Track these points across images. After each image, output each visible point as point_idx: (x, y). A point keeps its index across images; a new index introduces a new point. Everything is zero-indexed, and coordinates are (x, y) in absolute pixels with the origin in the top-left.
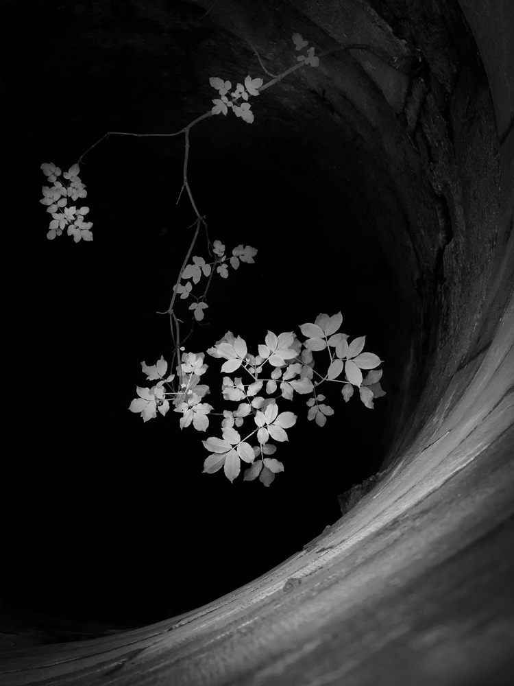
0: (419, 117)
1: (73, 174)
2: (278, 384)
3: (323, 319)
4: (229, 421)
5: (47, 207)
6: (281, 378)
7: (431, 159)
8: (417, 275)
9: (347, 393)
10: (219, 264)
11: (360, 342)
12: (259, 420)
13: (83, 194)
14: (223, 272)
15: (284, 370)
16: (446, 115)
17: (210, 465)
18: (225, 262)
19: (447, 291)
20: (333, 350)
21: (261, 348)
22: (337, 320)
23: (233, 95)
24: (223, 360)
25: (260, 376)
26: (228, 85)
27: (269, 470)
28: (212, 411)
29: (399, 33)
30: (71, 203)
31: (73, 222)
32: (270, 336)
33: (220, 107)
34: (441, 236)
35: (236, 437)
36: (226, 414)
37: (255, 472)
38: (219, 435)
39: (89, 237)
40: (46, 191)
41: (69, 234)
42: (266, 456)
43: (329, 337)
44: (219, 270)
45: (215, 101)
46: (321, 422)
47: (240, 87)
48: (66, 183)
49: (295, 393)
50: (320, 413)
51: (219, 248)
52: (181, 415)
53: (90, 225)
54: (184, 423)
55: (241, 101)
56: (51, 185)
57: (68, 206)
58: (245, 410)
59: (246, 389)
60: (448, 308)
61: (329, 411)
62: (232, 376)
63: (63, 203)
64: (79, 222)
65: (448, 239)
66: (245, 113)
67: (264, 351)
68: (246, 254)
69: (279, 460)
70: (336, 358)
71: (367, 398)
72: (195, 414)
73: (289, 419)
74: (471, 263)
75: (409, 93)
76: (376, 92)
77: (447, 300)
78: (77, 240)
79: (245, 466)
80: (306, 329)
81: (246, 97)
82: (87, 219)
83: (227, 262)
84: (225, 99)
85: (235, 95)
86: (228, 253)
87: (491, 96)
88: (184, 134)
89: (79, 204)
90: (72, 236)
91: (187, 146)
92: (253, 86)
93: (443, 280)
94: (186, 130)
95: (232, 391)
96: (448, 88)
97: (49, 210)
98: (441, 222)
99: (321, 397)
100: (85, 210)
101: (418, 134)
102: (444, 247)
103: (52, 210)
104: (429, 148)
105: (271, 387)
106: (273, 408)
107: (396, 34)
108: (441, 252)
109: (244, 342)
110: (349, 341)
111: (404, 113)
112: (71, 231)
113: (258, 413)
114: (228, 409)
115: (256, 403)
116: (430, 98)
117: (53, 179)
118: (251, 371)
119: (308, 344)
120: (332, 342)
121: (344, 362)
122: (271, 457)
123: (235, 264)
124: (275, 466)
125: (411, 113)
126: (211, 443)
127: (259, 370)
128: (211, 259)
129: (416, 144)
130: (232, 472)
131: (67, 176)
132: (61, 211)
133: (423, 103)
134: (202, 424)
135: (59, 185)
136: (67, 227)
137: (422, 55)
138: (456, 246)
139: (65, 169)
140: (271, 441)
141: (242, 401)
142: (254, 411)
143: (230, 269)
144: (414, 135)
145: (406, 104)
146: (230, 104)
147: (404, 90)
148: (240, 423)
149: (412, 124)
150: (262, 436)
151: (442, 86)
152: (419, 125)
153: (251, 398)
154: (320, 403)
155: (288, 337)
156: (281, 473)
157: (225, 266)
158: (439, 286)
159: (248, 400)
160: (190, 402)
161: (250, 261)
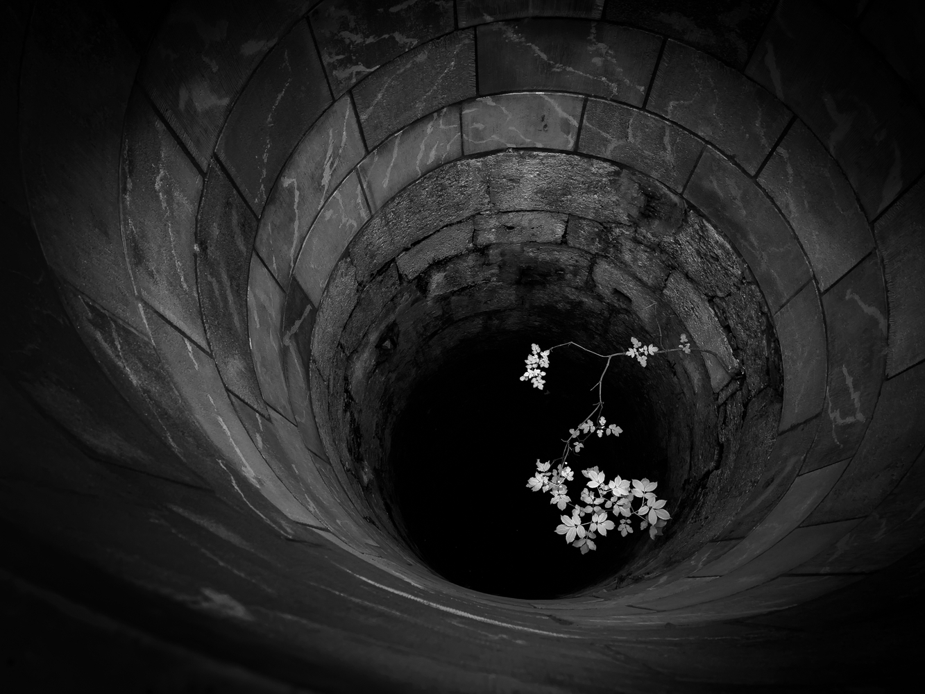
0: (727, 399)
1: (546, 354)
2: (613, 505)
3: (646, 481)
4: (577, 510)
5: (527, 364)
6: (615, 503)
7: (724, 423)
8: (686, 477)
9: (643, 525)
10: (600, 429)
11: (662, 503)
12: (594, 518)
13: (547, 366)
14: (600, 433)
15: (619, 498)
16: (745, 405)
17: (560, 530)
18: (603, 429)
19: (706, 495)
20: (646, 500)
21: (611, 482)
22: (654, 486)
23: (640, 350)
24: (590, 480)
25: (604, 496)
26: (640, 344)
27: (588, 546)
28: (570, 502)
29: (736, 355)
30: (539, 367)
31: (536, 377)
32: (618, 479)
33: (631, 353)
34: (713, 464)
35: (578, 521)
36: (577, 506)
37: (579, 544)
38: (571, 516)
39: (541, 387)
40: (530, 357)
41: (532, 382)
42: (589, 538)
43: (646, 492)
44: (598, 432)
45: (630, 349)
46: (624, 534)
47: (645, 347)
48: (540, 357)
49: (620, 513)
50: (625, 529)
51: (603, 421)
52: (553, 496)
53: (544, 382)
54: (553, 501)
55: (642, 354)
56: (533, 355)
57: (537, 368)
58: (589, 510)
59: (595, 499)
60: (703, 503)
61: (631, 531)
62: (590, 489)
63: (535, 366)
64: (539, 378)
65: (717, 468)
66: (643, 361)
67: (612, 485)
68: (616, 430)
69: (595, 544)
70: (646, 505)
71: (653, 533)
72: (561, 499)
73: (610, 525)
74: (731, 488)
75: (727, 386)
76: (706, 376)
77: (704, 500)
78: (534, 386)
79: (577, 538)
80: (636, 482)
81: (646, 353)
82: (543, 378)
83: (604, 430)
84: (635, 350)
85: (641, 350)
86: (607, 425)
87: (781, 409)
88: (608, 358)
89: (543, 369)
90: (533, 384)
91: (608, 364)
92: (652, 350)
93: (704, 487)
94: (610, 357)
95: (587, 497)
96: (753, 393)
97: (528, 367)
98: (716, 457)
99: (629, 521)
100: (544, 374)
101: (722, 408)
102: (712, 471)
103: (529, 367)
104: (725, 417)
105: (608, 505)
106: (604, 516)
107: (733, 355)
108: (708, 473)
109: (604, 475)
110: (657, 500)
111: (718, 394)
112: (534, 380)
113: (596, 515)
114: (579, 505)
115: (596, 509)
116: (739, 393)
117: (535, 352)
118: (600, 492)
119: (633, 491)
120: (647, 496)
121: (650, 509)
122: (592, 540)
123: (608, 432)
124: (592, 546)
125: (723, 397)
126: (565, 518)
127: (605, 493)
128: (597, 424)
129: (718, 412)
130: (570, 539)
131: (542, 354)
132: (533, 369)
133: (733, 395)
134: (562, 506)
135: (536, 356)
136: (532, 378)
137: (745, 372)
138: (722, 473)
139: (543, 350)
140: (596, 532)
141: (590, 505)
142: (594, 512)
143: (604, 434)
144: (719, 407)
145: (722, 390)
146: (637, 353)
147: (725, 383)
148: (583, 515)
149: (720, 401)
150: (593, 527)
151: (750, 391)
152: (725, 403)
153: (595, 505)
154: (627, 524)
155: (626, 483)
156: (594, 551)
157: (602, 431)
158: (700, 489)
159: (593, 506)
160: (560, 492)
161: (617, 435)
